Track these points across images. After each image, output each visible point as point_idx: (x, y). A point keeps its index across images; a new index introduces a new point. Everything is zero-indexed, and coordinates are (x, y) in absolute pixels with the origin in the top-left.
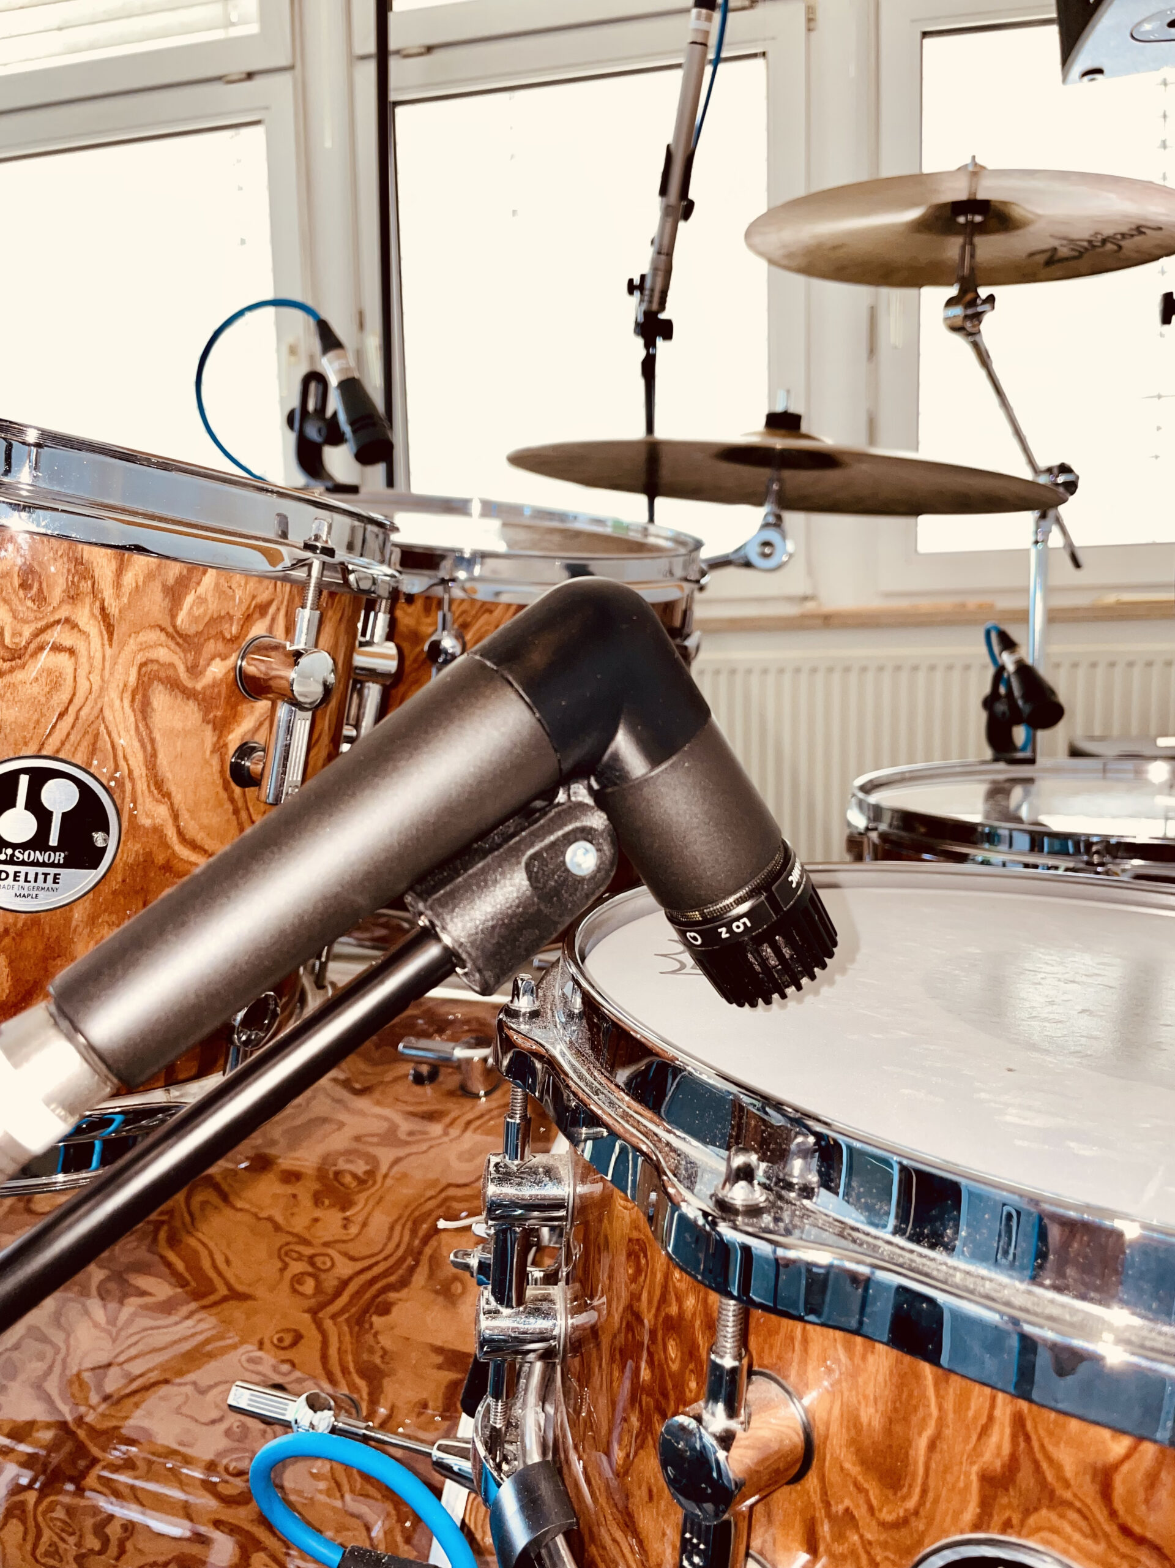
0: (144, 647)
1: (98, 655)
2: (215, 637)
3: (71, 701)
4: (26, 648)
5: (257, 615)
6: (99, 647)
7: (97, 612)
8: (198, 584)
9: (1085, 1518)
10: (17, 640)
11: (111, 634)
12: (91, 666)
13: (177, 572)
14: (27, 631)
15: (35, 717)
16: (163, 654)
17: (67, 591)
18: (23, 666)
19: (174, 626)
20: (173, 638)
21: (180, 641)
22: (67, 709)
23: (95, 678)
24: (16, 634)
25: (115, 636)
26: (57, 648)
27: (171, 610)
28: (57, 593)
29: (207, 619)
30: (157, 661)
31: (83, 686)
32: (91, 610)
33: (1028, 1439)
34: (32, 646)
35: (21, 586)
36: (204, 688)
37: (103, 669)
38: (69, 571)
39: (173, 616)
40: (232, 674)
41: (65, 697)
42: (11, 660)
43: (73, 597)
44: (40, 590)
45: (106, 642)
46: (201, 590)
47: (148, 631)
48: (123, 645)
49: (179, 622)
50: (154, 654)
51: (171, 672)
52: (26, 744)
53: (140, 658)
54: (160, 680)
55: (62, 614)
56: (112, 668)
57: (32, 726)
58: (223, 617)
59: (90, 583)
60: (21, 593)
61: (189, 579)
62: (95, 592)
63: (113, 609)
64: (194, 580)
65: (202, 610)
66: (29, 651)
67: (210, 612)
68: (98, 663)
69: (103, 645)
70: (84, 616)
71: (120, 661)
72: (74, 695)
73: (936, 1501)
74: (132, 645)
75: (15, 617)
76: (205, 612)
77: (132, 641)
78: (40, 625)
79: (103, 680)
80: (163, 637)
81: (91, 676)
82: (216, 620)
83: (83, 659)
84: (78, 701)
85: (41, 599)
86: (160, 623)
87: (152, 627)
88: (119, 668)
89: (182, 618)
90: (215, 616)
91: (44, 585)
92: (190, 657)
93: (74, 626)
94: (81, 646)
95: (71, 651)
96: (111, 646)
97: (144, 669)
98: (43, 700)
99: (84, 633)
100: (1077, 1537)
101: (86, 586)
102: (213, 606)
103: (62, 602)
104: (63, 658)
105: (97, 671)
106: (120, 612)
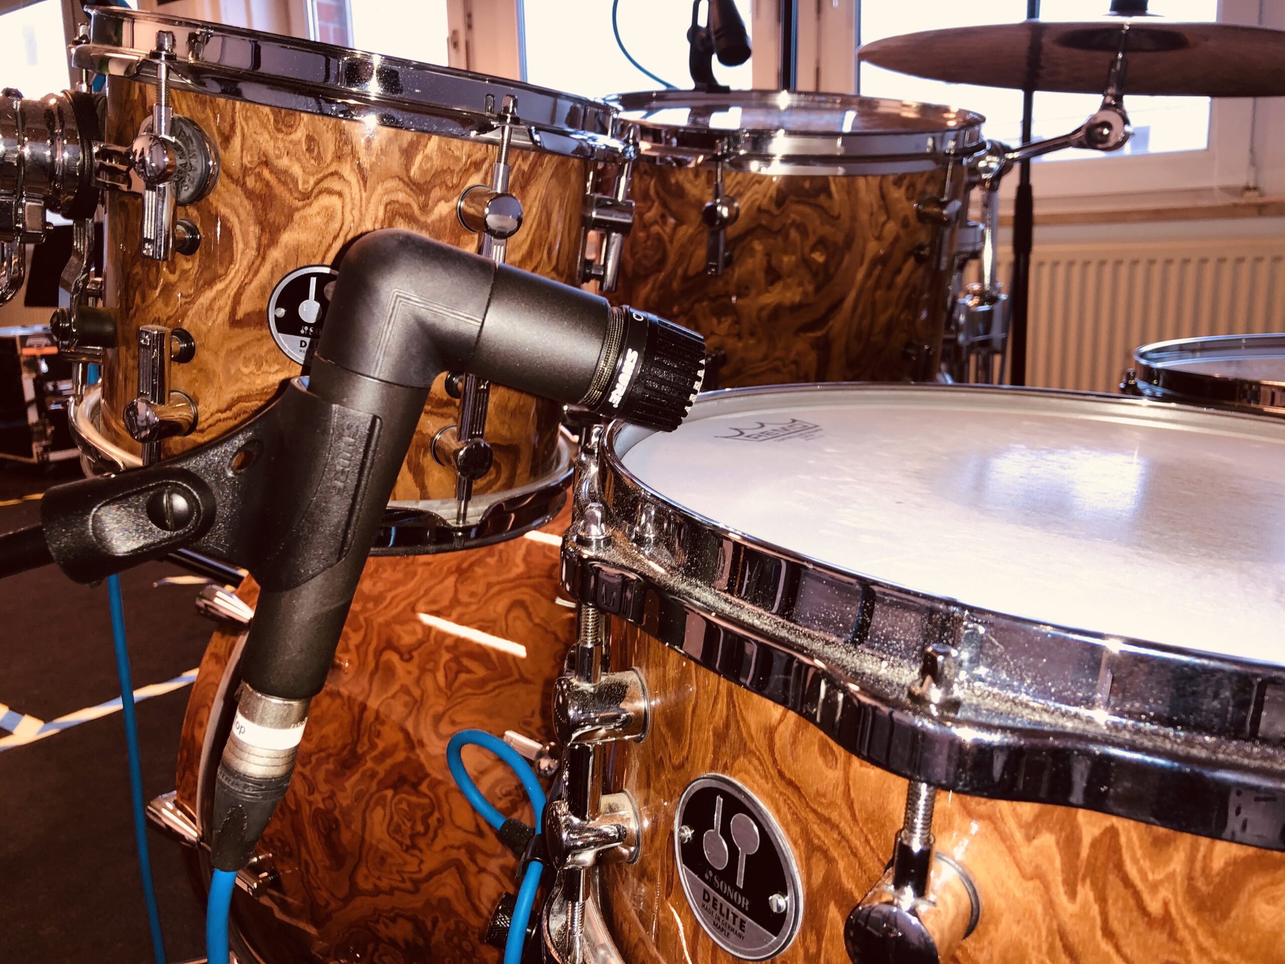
0: (387, 192)
1: (357, 197)
2: (440, 185)
3: (341, 228)
4: (312, 191)
5: (472, 169)
6: (357, 191)
7: (356, 167)
8: (426, 146)
9: (761, 764)
10: (306, 187)
11: (365, 183)
12: (353, 204)
13: (409, 138)
14: (312, 182)
15: (320, 238)
16: (401, 197)
17: (335, 152)
18: (310, 205)
19: (409, 177)
20: (408, 185)
21: (414, 188)
22: (338, 234)
23: (356, 213)
24: (305, 182)
25: (368, 185)
26: (330, 192)
27: (406, 165)
28: (329, 156)
29: (433, 172)
30: (397, 202)
31: (348, 218)
32: (352, 166)
33: (734, 706)
34: (316, 191)
35: (307, 150)
36: (433, 222)
37: (361, 206)
38: (336, 139)
39: (408, 170)
40: (455, 213)
41: (336, 225)
42: (304, 200)
43: (339, 157)
44: (319, 152)
45: (363, 189)
46: (428, 151)
47: (390, 180)
48: (374, 189)
49: (412, 173)
50: (394, 197)
51: (408, 210)
52: (314, 257)
53: (386, 199)
54: (401, 215)
55: (332, 169)
56: (367, 206)
57: (317, 245)
58: (446, 171)
59: (350, 147)
60: (307, 155)
61: (418, 143)
62: (354, 154)
63: (366, 166)
64: (422, 143)
65: (429, 165)
66: (313, 194)
67: (435, 167)
68: (357, 202)
69: (360, 190)
70: (346, 170)
71: (372, 201)
72: (343, 224)
73: (695, 750)
74: (380, 189)
75: (304, 171)
76: (432, 167)
77: (379, 187)
78: (320, 176)
79: (361, 214)
80: (401, 185)
81: (354, 212)
82: (440, 173)
83: (348, 200)
84: (345, 228)
85: (319, 158)
86: (399, 174)
87: (393, 177)
88: (372, 207)
89: (414, 171)
90: (439, 169)
91: (321, 149)
92: (422, 199)
93: (341, 177)
94: (346, 191)
95: (340, 194)
96: (365, 191)
97: (389, 207)
98: (323, 227)
99: (348, 182)
100: (757, 777)
101: (347, 149)
102: (437, 163)
103: (332, 160)
104: (335, 200)
105: (357, 208)
106: (371, 167)
